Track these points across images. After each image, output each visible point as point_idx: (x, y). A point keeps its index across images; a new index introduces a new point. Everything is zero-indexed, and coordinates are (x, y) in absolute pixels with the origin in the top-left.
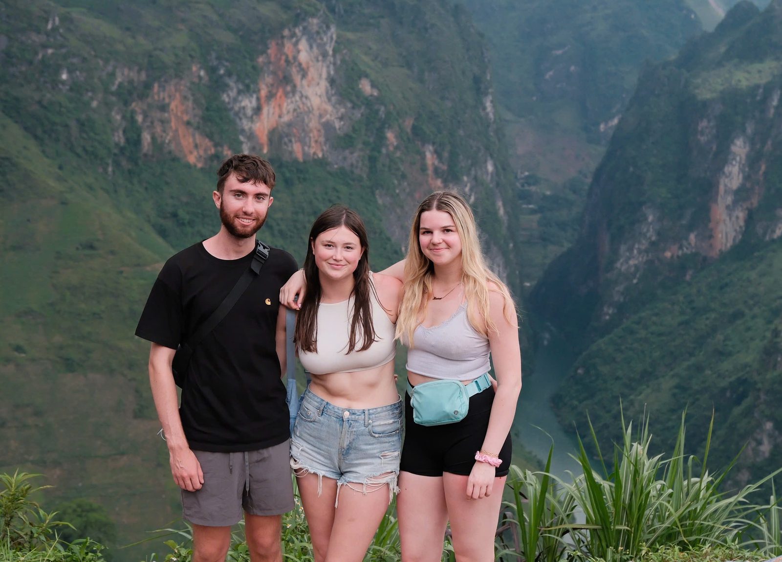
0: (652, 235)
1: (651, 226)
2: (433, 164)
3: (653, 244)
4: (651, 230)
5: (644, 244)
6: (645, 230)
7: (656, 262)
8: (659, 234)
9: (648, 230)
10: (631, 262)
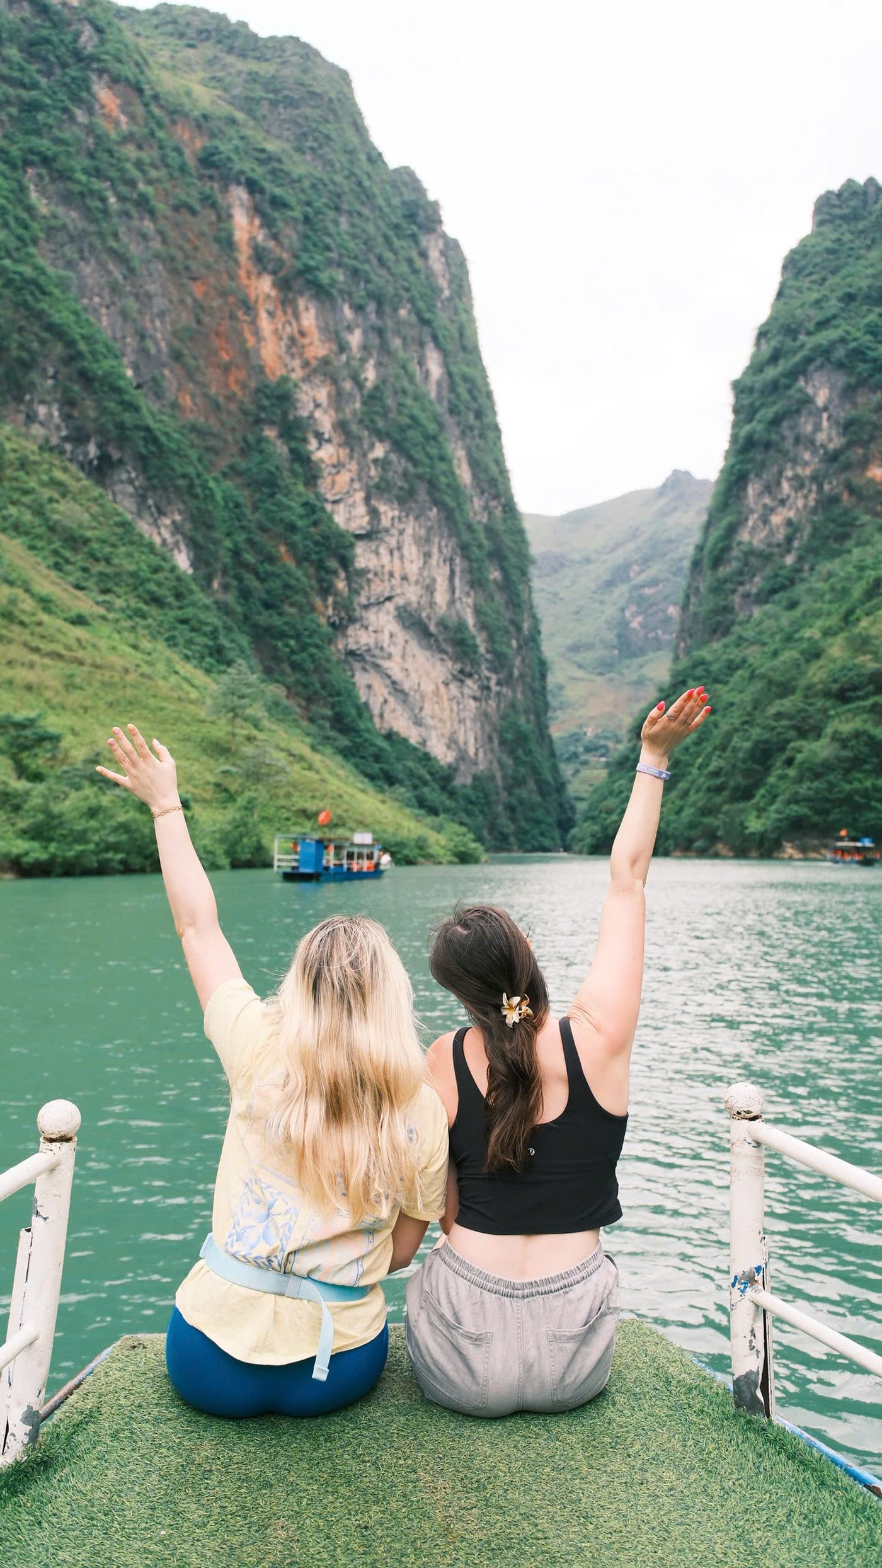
0: (828, 436)
1: (825, 415)
2: (253, 239)
3: (833, 458)
4: (825, 424)
5: (809, 463)
6: (809, 428)
7: (845, 496)
8: (847, 426)
9: (818, 428)
10: (776, 519)
